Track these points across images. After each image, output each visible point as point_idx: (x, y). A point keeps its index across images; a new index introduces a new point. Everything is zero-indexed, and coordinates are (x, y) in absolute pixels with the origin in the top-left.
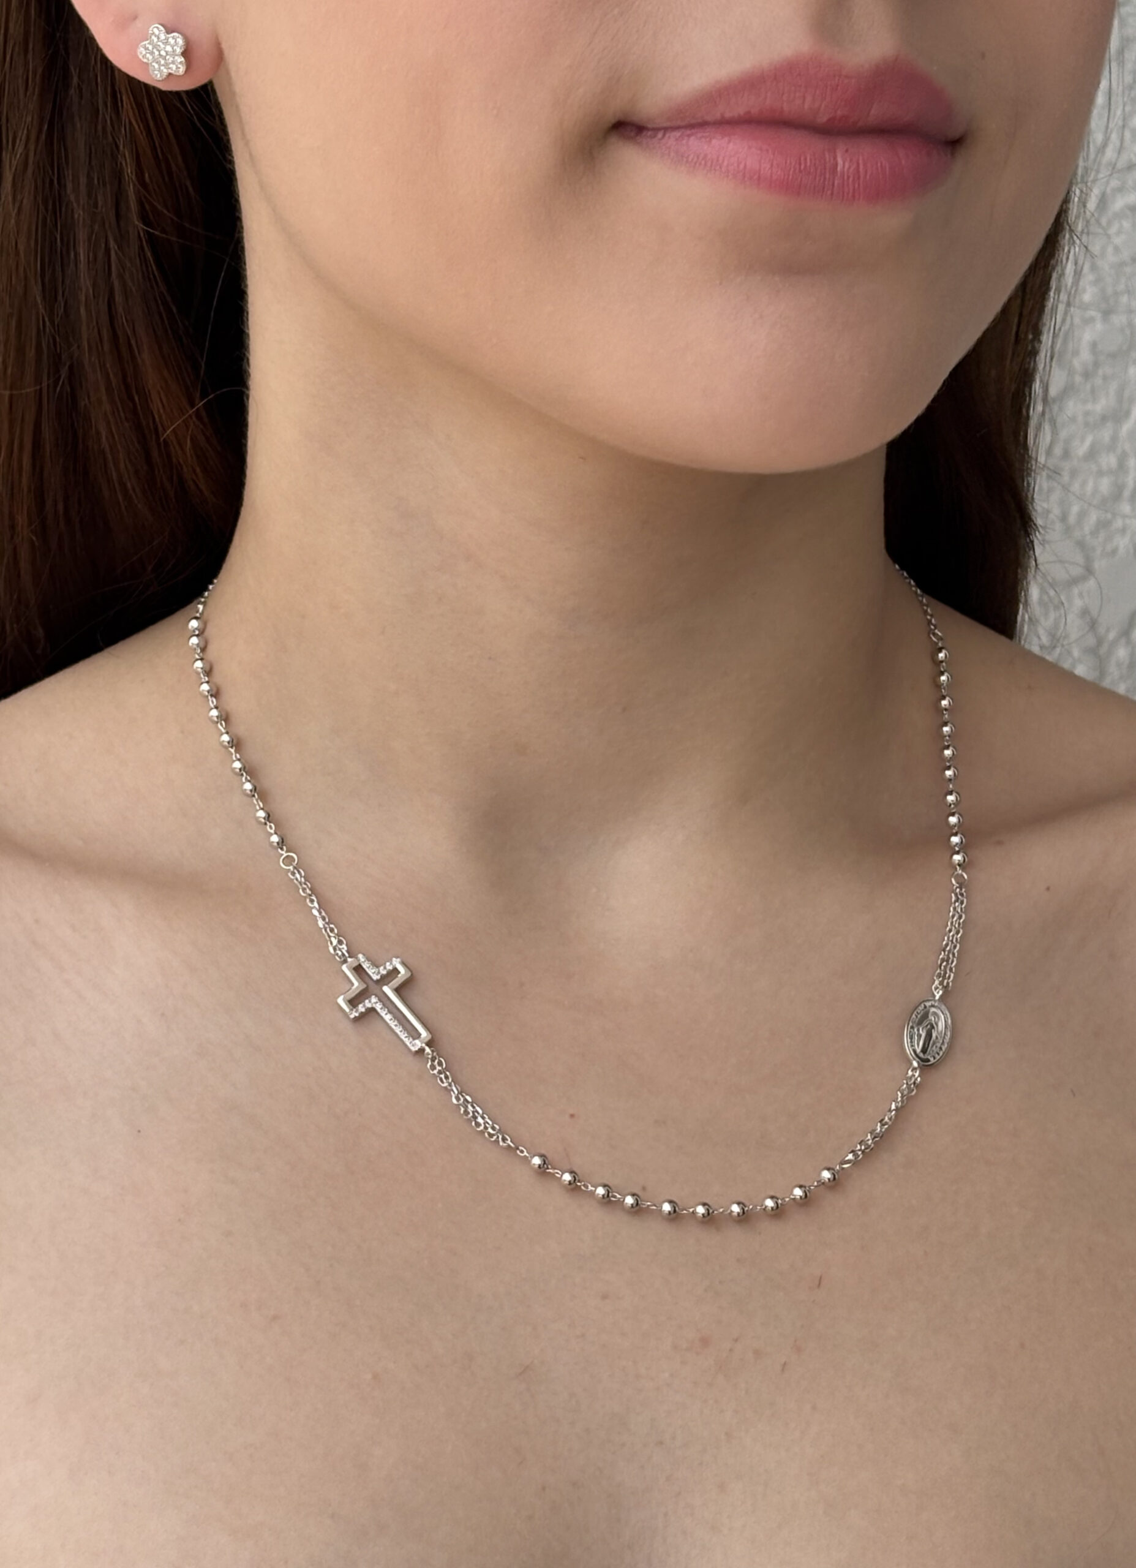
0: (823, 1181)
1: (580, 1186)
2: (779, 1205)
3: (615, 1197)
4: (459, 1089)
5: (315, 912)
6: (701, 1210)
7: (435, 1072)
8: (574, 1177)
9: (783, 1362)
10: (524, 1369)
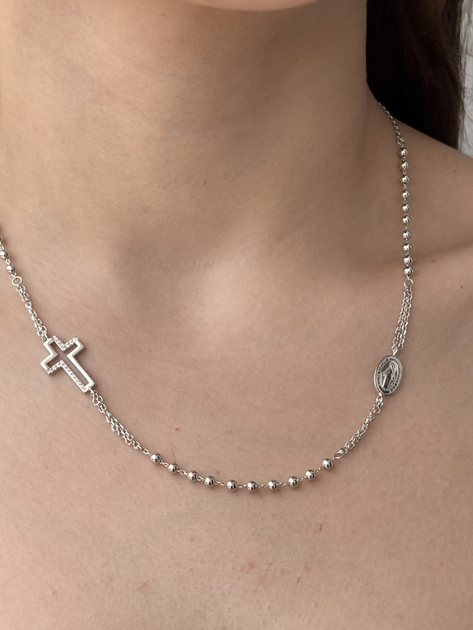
0: (324, 467)
1: (179, 472)
2: (297, 482)
3: (200, 479)
4: (111, 415)
5: (30, 312)
6: (250, 485)
7: (97, 404)
8: (176, 467)
9: (298, 577)
10: (143, 585)
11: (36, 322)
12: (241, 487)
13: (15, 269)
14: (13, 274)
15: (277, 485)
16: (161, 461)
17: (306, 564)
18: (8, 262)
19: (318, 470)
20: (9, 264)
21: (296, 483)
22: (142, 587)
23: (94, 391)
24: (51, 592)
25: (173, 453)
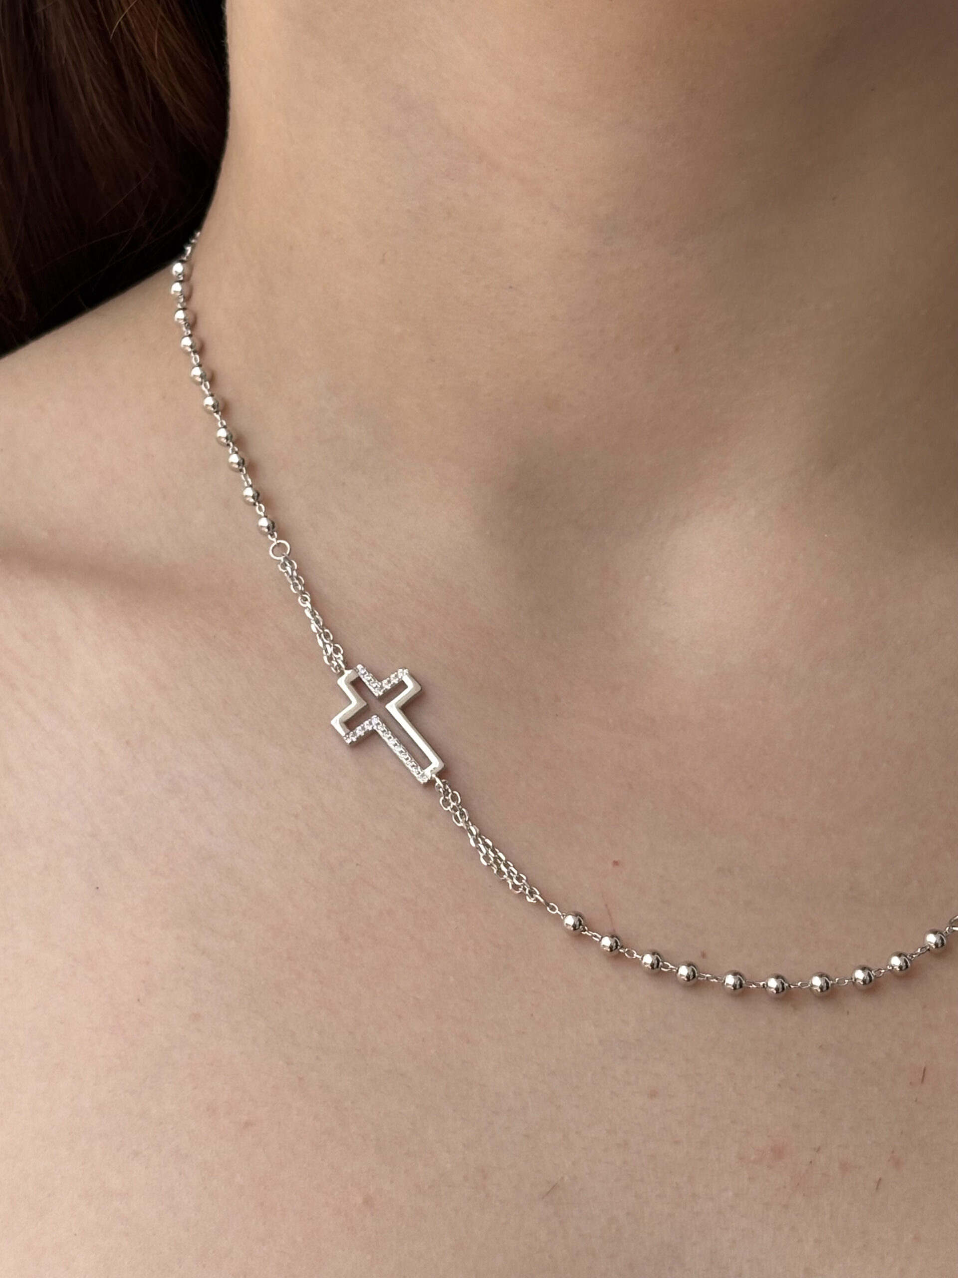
9: (878, 1178)
10: (552, 1188)
11: (320, 636)
12: (754, 986)
13: (276, 525)
14: (272, 535)
15: (830, 983)
16: (584, 928)
17: (893, 1152)
18: (261, 509)
19: (915, 954)
20: (262, 514)
21: (871, 980)
22: (548, 1193)
23: (443, 781)
24: (359, 1200)
25: (609, 914)
